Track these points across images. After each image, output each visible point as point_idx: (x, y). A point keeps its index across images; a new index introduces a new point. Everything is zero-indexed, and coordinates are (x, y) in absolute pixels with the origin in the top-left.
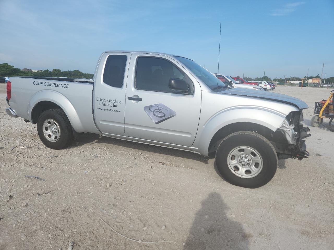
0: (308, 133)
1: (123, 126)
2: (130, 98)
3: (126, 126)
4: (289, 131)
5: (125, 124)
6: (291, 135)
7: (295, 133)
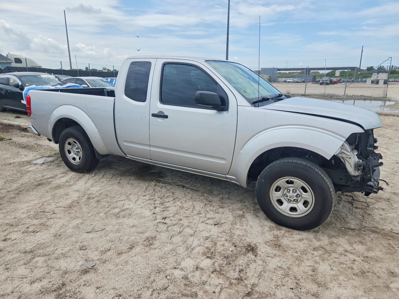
0: (380, 161)
1: (148, 148)
2: (154, 115)
3: (152, 149)
4: (350, 158)
5: (150, 146)
6: (353, 165)
7: (360, 161)
